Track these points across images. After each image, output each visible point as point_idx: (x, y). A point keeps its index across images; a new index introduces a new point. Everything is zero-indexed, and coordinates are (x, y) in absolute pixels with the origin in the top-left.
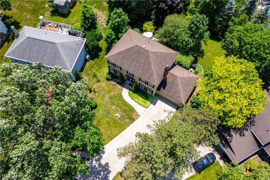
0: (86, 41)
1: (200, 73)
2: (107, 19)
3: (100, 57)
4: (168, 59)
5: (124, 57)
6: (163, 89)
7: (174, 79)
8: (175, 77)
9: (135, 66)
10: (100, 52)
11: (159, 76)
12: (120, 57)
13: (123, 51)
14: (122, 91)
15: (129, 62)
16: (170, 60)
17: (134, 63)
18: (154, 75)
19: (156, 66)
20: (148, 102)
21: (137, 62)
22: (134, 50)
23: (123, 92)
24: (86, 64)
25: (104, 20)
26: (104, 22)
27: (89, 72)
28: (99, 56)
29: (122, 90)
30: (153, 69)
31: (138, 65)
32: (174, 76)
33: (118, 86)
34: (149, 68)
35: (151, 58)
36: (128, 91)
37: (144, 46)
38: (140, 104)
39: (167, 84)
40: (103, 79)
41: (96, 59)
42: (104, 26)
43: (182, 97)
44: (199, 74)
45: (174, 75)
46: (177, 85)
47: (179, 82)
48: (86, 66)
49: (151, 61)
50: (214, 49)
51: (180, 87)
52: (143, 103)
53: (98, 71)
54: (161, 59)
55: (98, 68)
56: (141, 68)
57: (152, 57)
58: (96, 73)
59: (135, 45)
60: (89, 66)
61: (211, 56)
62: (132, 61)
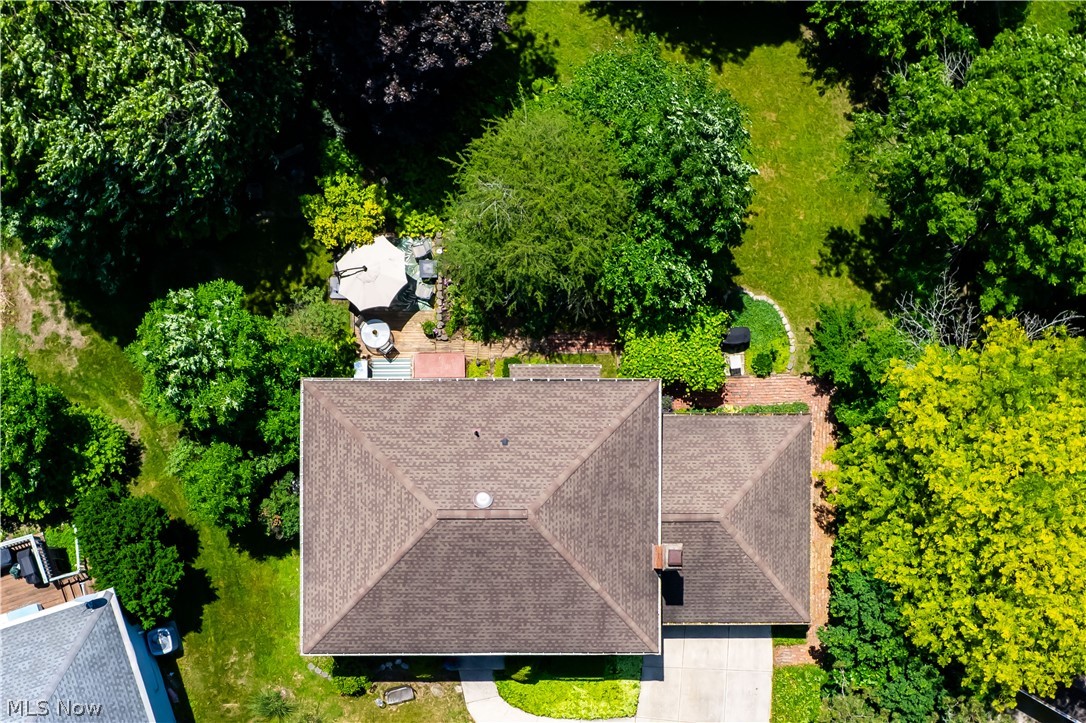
0: (119, 598)
1: (783, 352)
2: (46, 277)
3: (218, 583)
4: (631, 466)
5: (405, 603)
6: (676, 607)
7: (708, 537)
8: (709, 525)
9: (495, 617)
10: (197, 554)
11: (637, 594)
12: (386, 611)
13: (385, 576)
14: (464, 703)
15: (451, 614)
16: (637, 461)
17: (482, 606)
18: (618, 609)
19: (600, 559)
20: (624, 682)
21: (494, 595)
22: (442, 549)
23: (470, 708)
24: (178, 677)
25: (35, 293)
26: (44, 307)
27: (228, 711)
28: (207, 581)
29: (461, 696)
30: (597, 586)
31: (507, 602)
32: (703, 525)
33: (427, 688)
34: (575, 592)
35: (556, 545)
36: (490, 687)
37: (483, 500)
38: (592, 715)
39: (682, 579)
40: (326, 704)
41: (206, 608)
42: (69, 339)
43: (787, 595)
44: (779, 360)
45: (699, 517)
46: (737, 555)
47: (739, 536)
48: (188, 687)
49: (568, 556)
50: (774, 116)
51: (757, 559)
52: (603, 704)
53: (265, 672)
54: (598, 499)
55: (256, 658)
56: (530, 611)
57: (557, 533)
58: (266, 689)
59: (433, 519)
60: (204, 679)
61: (781, 178)
62: (465, 599)
